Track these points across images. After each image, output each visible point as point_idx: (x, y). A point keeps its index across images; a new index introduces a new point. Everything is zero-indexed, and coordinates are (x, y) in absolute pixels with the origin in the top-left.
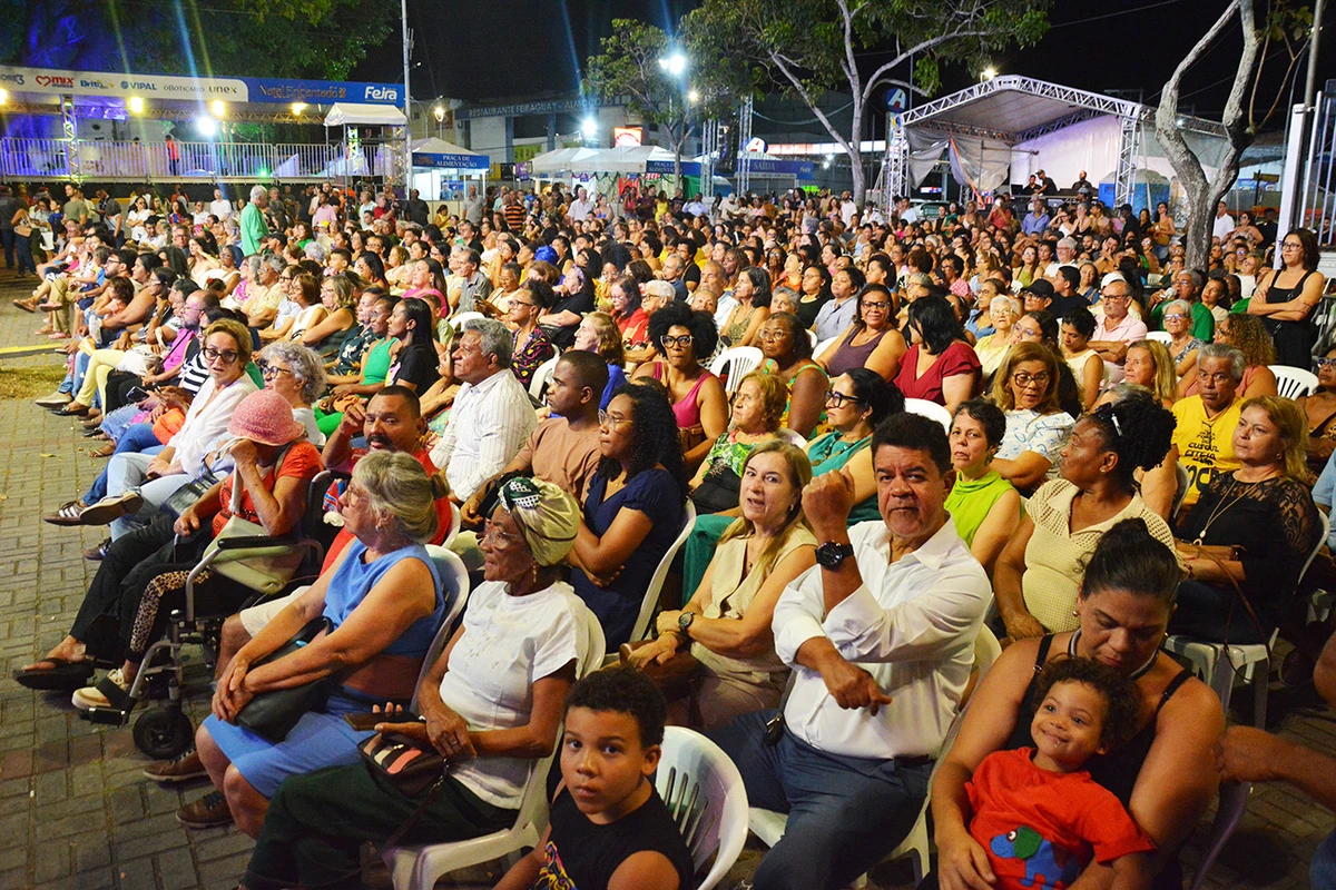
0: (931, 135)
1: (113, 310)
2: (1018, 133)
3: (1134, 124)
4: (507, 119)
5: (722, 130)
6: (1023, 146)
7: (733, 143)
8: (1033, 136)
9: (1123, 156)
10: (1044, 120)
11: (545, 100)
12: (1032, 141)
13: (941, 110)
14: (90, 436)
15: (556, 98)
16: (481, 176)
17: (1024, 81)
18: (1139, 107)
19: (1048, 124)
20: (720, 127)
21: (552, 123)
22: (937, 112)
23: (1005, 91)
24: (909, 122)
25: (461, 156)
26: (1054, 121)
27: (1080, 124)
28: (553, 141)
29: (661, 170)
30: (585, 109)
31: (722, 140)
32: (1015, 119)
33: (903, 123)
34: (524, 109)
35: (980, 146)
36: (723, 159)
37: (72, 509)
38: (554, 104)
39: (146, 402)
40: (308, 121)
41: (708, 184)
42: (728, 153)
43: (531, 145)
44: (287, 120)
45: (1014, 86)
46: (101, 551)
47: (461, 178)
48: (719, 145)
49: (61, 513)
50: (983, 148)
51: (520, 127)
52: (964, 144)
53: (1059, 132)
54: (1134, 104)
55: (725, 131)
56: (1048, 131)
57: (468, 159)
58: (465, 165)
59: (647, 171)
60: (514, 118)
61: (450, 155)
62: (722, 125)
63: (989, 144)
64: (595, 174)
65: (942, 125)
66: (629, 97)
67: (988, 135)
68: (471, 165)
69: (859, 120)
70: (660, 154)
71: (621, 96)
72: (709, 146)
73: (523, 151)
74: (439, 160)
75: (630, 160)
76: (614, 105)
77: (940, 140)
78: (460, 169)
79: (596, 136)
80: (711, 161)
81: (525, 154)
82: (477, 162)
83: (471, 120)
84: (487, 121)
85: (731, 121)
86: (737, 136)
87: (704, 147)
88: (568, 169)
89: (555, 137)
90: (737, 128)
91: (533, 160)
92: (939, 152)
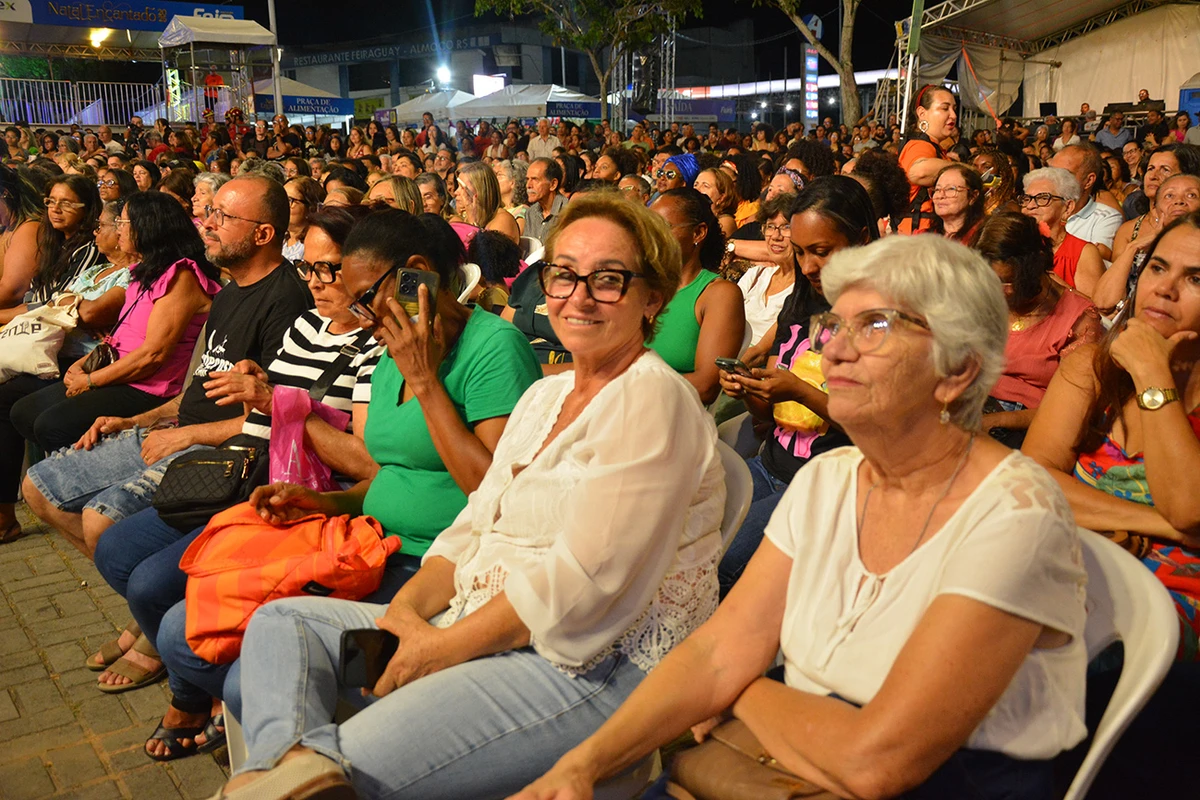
0: (943, 45)
2: (1034, 41)
4: (340, 67)
5: (638, 62)
6: (1040, 57)
7: (651, 78)
8: (1053, 44)
11: (382, 45)
12: (1053, 50)
13: (964, 9)
15: (395, 43)
16: (344, 124)
19: (1076, 25)
20: (635, 58)
21: (396, 73)
22: (960, 11)
25: (319, 99)
26: (1084, 22)
27: (1119, 23)
28: (397, 92)
29: (563, 113)
31: (638, 74)
32: (1032, 24)
34: (361, 55)
35: (999, 57)
36: (640, 99)
38: (398, 49)
40: (111, 56)
42: (647, 89)
43: (372, 99)
44: (84, 54)
48: (634, 80)
50: (1002, 59)
51: (358, 77)
52: (978, 55)
53: (1091, 36)
55: (643, 63)
56: (1074, 36)
57: (326, 102)
58: (324, 110)
59: (548, 115)
60: (349, 67)
61: (305, 98)
62: (638, 55)
63: (1007, 54)
64: (479, 121)
65: (953, 31)
66: (487, 39)
67: (1004, 44)
68: (333, 111)
69: (850, 30)
70: (558, 93)
71: (480, 39)
72: (621, 83)
73: (361, 106)
74: (291, 104)
75: (524, 103)
76: (469, 48)
77: (950, 50)
78: (317, 116)
79: (451, 85)
80: (624, 100)
81: (364, 109)
82: (339, 106)
83: (298, 71)
84: (317, 71)
85: (649, 50)
86: (657, 69)
87: (614, 83)
88: (444, 116)
89: (400, 88)
90: (656, 59)
91: (397, 108)
92: (947, 68)
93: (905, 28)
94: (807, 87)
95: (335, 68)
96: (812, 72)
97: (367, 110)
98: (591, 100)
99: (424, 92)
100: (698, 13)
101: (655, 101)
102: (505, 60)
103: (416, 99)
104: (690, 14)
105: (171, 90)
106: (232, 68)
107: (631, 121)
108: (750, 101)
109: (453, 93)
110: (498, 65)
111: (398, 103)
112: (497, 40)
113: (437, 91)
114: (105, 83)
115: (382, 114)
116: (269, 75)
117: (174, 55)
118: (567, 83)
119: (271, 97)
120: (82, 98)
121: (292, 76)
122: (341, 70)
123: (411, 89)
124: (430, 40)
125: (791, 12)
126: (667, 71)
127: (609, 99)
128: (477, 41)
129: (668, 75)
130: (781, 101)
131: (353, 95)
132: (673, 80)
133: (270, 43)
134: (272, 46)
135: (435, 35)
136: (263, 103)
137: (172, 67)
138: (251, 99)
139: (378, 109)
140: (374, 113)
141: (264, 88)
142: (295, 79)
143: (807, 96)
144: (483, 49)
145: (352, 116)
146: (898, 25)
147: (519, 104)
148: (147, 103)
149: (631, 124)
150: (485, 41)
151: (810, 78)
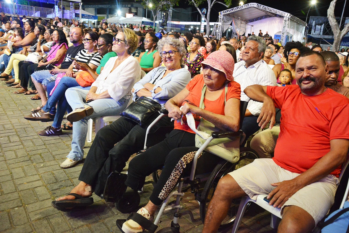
0: (229, 18)
1: (17, 40)
2: (248, 20)
3: (287, 19)
5: (163, 14)
6: (249, 24)
7: (166, 18)
8: (252, 21)
9: (284, 27)
10: (256, 17)
11: (106, 4)
12: (252, 23)
14: (11, 86)
15: (108, 4)
16: (95, 22)
17: (257, 5)
18: (289, 14)
19: (257, 18)
20: (163, 13)
21: (108, 11)
22: (232, 11)
23: (252, 7)
24: (224, 14)
25: (90, 15)
26: (258, 18)
27: (265, 19)
29: (145, 24)
30: (118, 8)
31: (163, 17)
32: (248, 16)
33: (222, 14)
34: (100, 6)
36: (163, 22)
37: (38, 113)
38: (109, 6)
39: (53, 70)
41: (158, 29)
42: (165, 20)
43: (102, 17)
45: (255, 6)
46: (47, 132)
47: (89, 22)
48: (162, 18)
49: (33, 115)
50: (241, 23)
51: (99, 11)
52: (236, 21)
53: (260, 21)
54: (288, 13)
55: (164, 14)
56: (256, 20)
57: (91, 16)
58: (91, 18)
59: (142, 24)
60: (98, 9)
61: (87, 15)
62: (163, 12)
63: (242, 22)
64: (126, 24)
65: (231, 16)
66: (130, 5)
67: (242, 20)
68: (93, 18)
69: (209, 12)
70: (145, 19)
71: (128, 5)
72: (159, 18)
73: (99, 18)
74: (83, 16)
75: (137, 21)
76: (126, 7)
77: (231, 20)
78: (89, 19)
79: (121, 15)
80: (159, 23)
81: (100, 19)
82: (94, 17)
83: (85, 8)
84: (89, 9)
85: (166, 12)
86: (167, 16)
87: (157, 18)
88: (118, 22)
89: (109, 15)
90: (168, 14)
91: (107, 19)
92: (230, 23)
93: (221, 14)
94: (202, 24)
95: (94, 9)
96: (203, 21)
97: (101, 19)
98: (152, 22)
99: (114, 16)
100: (178, 5)
101: (167, 24)
102: (134, 10)
103: (112, 18)
104: (176, 5)
105: (56, 10)
106: (70, 6)
107: (161, 27)
108: (189, 26)
109: (121, 17)
110: (132, 12)
111: (108, 18)
112: (132, 6)
113: (117, 16)
114: (41, 8)
115: (104, 20)
116: (79, 9)
117: (57, 2)
118: (147, 17)
119: (79, 14)
120: (36, 10)
121: (84, 9)
122: (95, 9)
123: (111, 15)
124: (116, 4)
125: (197, 7)
126: (170, 17)
127: (156, 22)
128: (128, 6)
129: (170, 18)
130: (196, 27)
131: (98, 15)
132: (171, 19)
133: (80, 1)
134: (80, 2)
135: (117, 3)
136: (77, 15)
137: (56, 5)
138: (74, 14)
139: (103, 19)
140: (102, 20)
141: (77, 12)
142: (84, 10)
143: (202, 26)
144: (129, 8)
145: (97, 20)
146: (219, 13)
147: (136, 21)
148: (50, 13)
149: (160, 28)
150: (129, 6)
151: (202, 22)
